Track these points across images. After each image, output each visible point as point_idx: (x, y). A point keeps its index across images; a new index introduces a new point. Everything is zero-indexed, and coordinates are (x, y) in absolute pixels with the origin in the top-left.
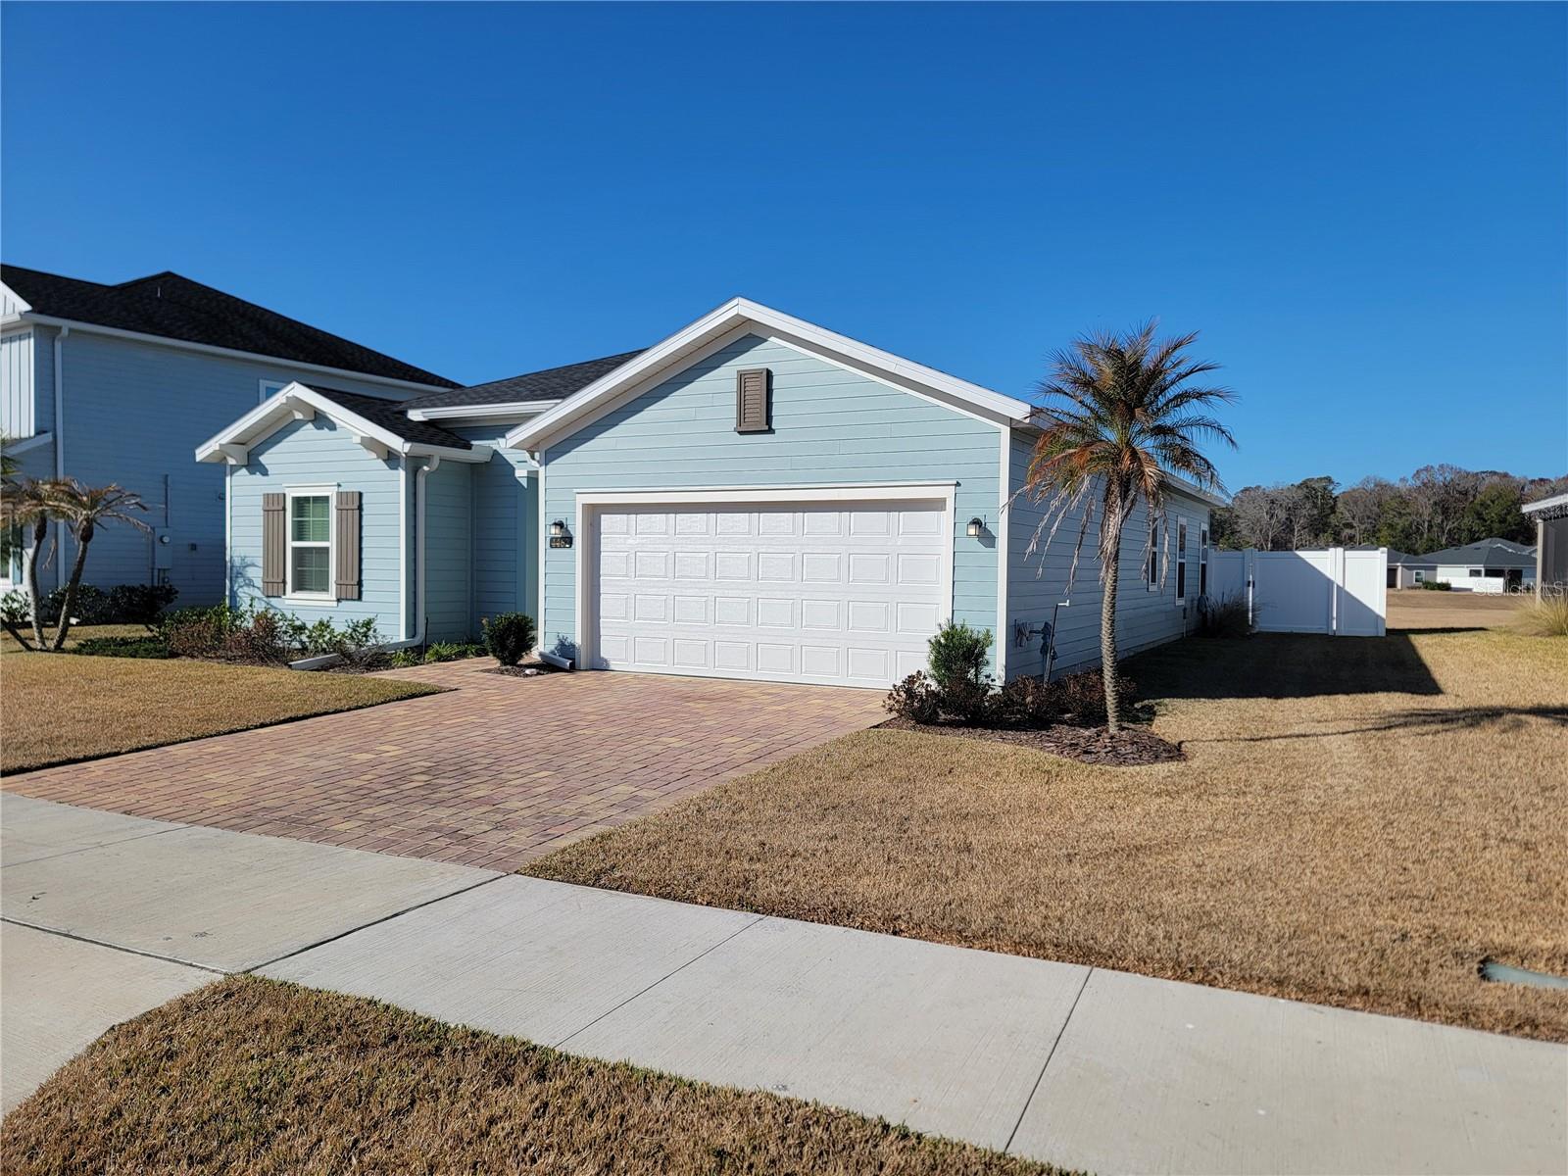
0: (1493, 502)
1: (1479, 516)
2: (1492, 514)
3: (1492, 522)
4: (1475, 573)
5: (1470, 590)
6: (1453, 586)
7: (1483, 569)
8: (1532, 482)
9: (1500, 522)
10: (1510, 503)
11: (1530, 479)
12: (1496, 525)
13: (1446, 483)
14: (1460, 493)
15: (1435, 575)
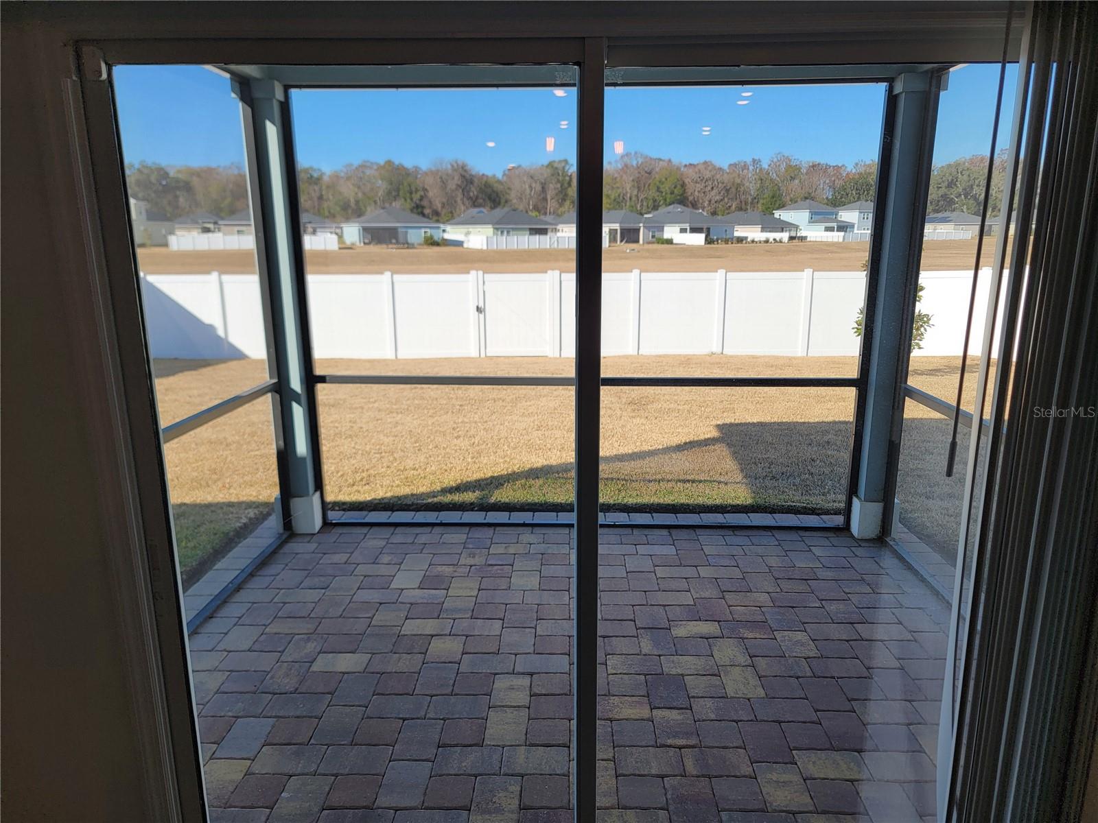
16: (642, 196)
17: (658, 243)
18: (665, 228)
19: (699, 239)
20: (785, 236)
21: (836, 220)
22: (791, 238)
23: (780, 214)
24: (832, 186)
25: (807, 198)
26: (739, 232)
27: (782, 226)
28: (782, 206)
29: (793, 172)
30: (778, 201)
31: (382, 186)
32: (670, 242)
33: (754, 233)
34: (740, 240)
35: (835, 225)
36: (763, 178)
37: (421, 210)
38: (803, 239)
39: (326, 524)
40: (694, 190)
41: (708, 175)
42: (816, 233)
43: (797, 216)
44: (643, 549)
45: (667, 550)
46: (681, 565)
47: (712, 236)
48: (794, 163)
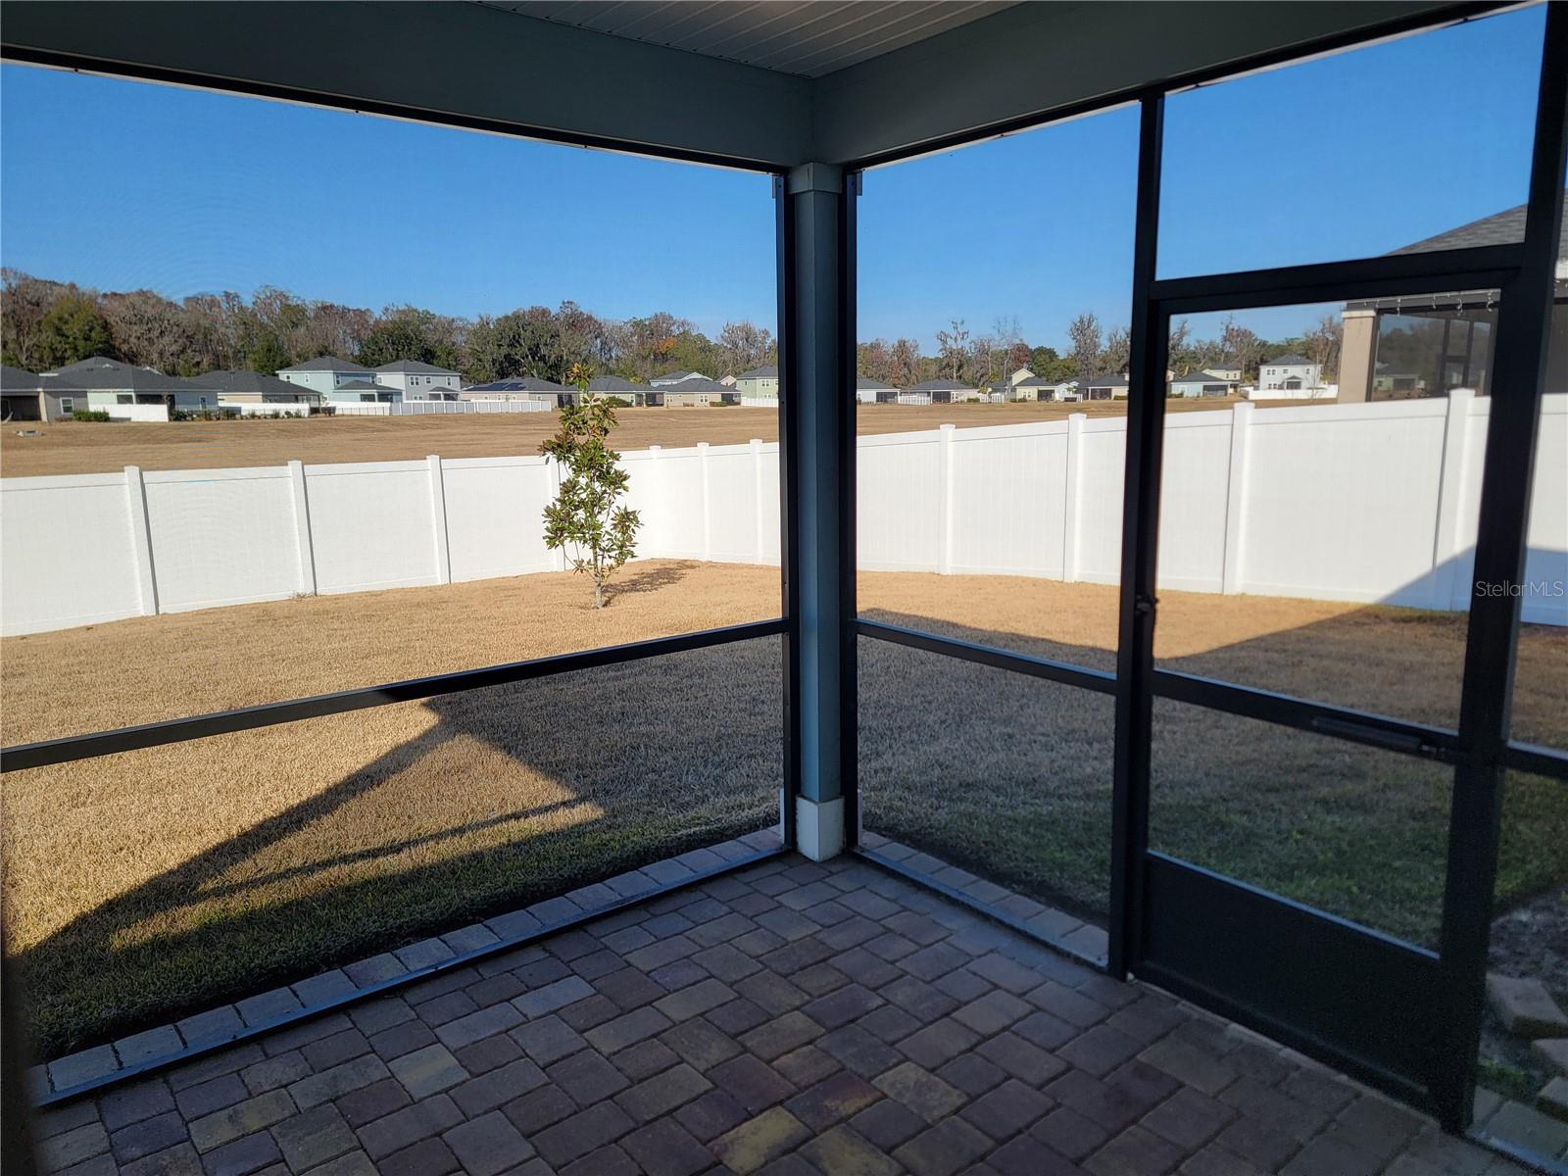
0: (72, 316)
1: (59, 332)
2: (74, 329)
3: (75, 339)
4: (124, 400)
5: (129, 419)
6: (111, 415)
7: (133, 394)
8: (105, 296)
9: (86, 339)
10: (91, 318)
11: (102, 293)
12: (81, 343)
13: (13, 291)
14: (30, 303)
15: (87, 404)
16: (28, 343)
17: (80, 419)
18: (90, 395)
19: (158, 413)
20: (304, 407)
21: (373, 385)
22: (314, 411)
23: (287, 376)
24: (357, 338)
25: (322, 355)
27: (296, 394)
28: (286, 365)
29: (294, 315)
30: (279, 356)
32: (102, 417)
33: (251, 404)
34: (231, 414)
35: (374, 392)
36: (247, 322)
38: (330, 411)
40: (127, 335)
41: (149, 312)
42: (348, 404)
43: (318, 379)
44: (529, 1004)
45: (574, 989)
46: (624, 1012)
47: (180, 408)
48: (293, 302)
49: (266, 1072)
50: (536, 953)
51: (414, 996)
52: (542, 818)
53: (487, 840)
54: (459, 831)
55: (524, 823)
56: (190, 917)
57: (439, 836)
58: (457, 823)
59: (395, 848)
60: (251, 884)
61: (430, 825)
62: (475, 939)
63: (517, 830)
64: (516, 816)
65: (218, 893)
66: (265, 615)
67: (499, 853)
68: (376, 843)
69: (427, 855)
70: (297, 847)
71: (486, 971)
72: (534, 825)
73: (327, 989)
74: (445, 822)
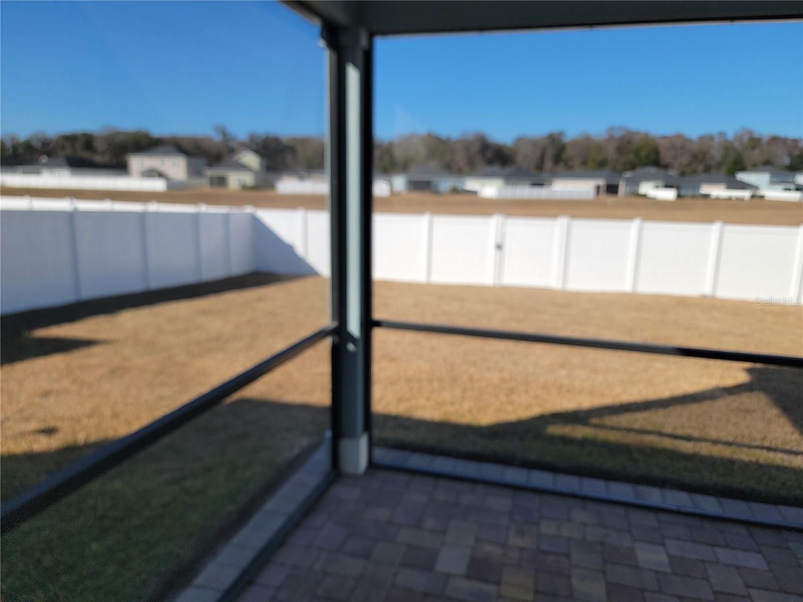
16: (621, 160)
17: (635, 197)
18: (641, 185)
19: (669, 195)
20: (746, 194)
21: (793, 182)
22: (753, 197)
23: (742, 176)
24: (790, 154)
25: (766, 164)
26: (705, 189)
27: (744, 186)
28: (743, 169)
29: (755, 142)
30: (739, 165)
31: (422, 150)
32: (644, 196)
33: (718, 191)
34: (706, 196)
35: (792, 187)
36: (727, 147)
37: (451, 168)
38: (762, 197)
39: (372, 465)
40: (666, 156)
41: (679, 143)
42: (775, 193)
43: (759, 179)
44: (723, 554)
45: (755, 561)
46: (780, 591)
47: (683, 192)
48: (756, 135)
49: (580, 514)
50: (742, 530)
51: (663, 517)
52: (786, 457)
53: (744, 455)
54: (729, 444)
55: (771, 455)
56: (580, 432)
57: (715, 442)
58: (730, 439)
59: (689, 439)
60: (613, 428)
61: (713, 434)
62: (709, 505)
63: (764, 457)
64: (769, 449)
65: (596, 426)
66: (682, 302)
67: (746, 465)
68: (679, 432)
69: (704, 449)
70: (639, 420)
71: (707, 525)
72: (778, 458)
73: (622, 491)
74: (724, 436)
